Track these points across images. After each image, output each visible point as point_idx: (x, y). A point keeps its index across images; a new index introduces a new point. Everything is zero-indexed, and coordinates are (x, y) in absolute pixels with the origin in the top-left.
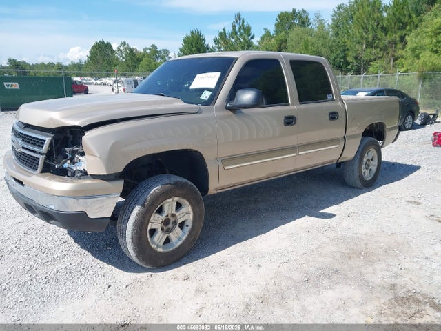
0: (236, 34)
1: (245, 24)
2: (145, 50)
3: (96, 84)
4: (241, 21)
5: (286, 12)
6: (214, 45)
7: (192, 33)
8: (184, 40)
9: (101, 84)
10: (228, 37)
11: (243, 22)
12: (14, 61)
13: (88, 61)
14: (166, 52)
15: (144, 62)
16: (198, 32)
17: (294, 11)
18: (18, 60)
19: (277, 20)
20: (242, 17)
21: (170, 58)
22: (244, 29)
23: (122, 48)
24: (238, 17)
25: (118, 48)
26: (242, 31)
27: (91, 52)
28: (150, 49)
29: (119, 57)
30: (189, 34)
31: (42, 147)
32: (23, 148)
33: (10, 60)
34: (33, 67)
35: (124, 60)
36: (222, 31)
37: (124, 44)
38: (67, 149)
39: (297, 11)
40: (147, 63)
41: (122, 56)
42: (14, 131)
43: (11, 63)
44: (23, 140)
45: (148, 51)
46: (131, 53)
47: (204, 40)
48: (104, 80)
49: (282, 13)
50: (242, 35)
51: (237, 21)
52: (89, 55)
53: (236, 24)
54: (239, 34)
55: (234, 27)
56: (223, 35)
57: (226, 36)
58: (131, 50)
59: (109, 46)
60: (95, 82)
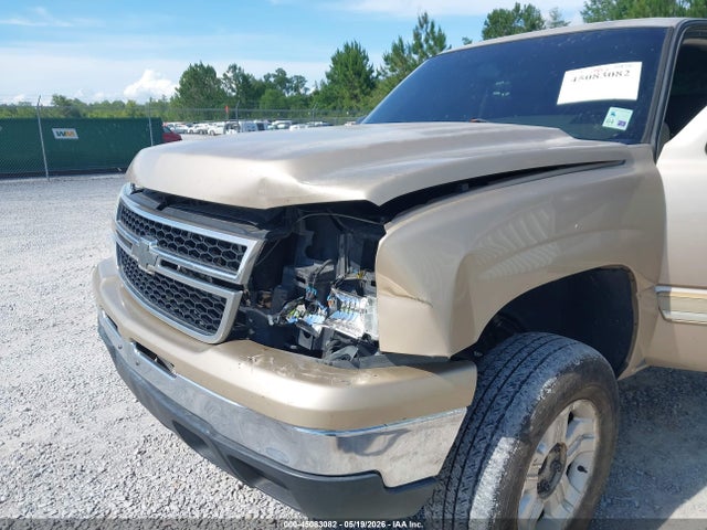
0: (421, 46)
1: (436, 29)
2: (267, 77)
3: (192, 132)
4: (430, 25)
5: (502, 10)
6: (384, 65)
7: (347, 47)
8: (333, 59)
9: (198, 133)
10: (407, 52)
11: (433, 26)
12: (63, 98)
13: (177, 96)
14: (301, 80)
15: (266, 96)
16: (356, 46)
17: (517, 7)
18: (68, 98)
19: (486, 24)
20: (430, 19)
21: (306, 89)
22: (434, 39)
23: (230, 75)
24: (424, 20)
25: (225, 75)
26: (431, 42)
27: (181, 83)
28: (274, 76)
29: (226, 89)
30: (342, 49)
31: (236, 266)
32: (165, 264)
33: (55, 97)
34: (92, 107)
35: (234, 94)
36: (397, 42)
37: (234, 68)
38: (304, 272)
39: (522, 8)
40: (271, 98)
41: (231, 87)
42: (125, 215)
43: (57, 102)
44: (161, 243)
45: (272, 80)
46: (245, 83)
47: (366, 58)
48: (203, 126)
49: (495, 12)
50: (430, 48)
51: (422, 26)
52: (179, 86)
53: (420, 31)
54: (425, 46)
55: (417, 36)
56: (398, 49)
57: (403, 51)
58: (246, 78)
59: (210, 71)
60: (189, 129)
